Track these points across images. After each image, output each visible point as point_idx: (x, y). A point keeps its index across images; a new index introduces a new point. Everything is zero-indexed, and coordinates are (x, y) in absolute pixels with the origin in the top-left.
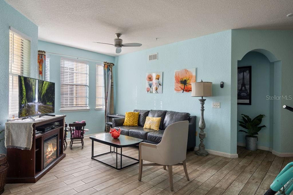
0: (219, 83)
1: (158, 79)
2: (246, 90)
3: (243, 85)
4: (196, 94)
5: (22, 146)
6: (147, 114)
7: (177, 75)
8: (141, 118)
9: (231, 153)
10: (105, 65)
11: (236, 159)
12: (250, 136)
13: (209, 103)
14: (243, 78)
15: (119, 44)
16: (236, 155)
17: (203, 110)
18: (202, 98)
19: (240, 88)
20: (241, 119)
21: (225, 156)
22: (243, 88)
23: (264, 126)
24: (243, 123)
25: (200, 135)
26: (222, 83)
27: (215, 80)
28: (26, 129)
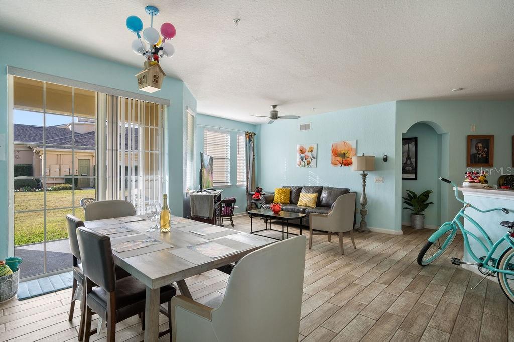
0: (382, 157)
1: (312, 152)
2: (411, 163)
3: (408, 158)
4: (358, 169)
5: (205, 216)
6: (299, 190)
7: (334, 148)
8: (293, 195)
9: (395, 230)
10: (246, 135)
11: (400, 236)
12: (416, 214)
13: (371, 178)
14: (408, 150)
15: (274, 116)
16: (401, 232)
17: (364, 185)
18: (364, 172)
19: (405, 162)
20: (406, 195)
21: (388, 233)
22: (408, 161)
23: (432, 203)
24: (408, 200)
25: (361, 211)
26: (385, 157)
27: (377, 152)
28: (208, 200)
